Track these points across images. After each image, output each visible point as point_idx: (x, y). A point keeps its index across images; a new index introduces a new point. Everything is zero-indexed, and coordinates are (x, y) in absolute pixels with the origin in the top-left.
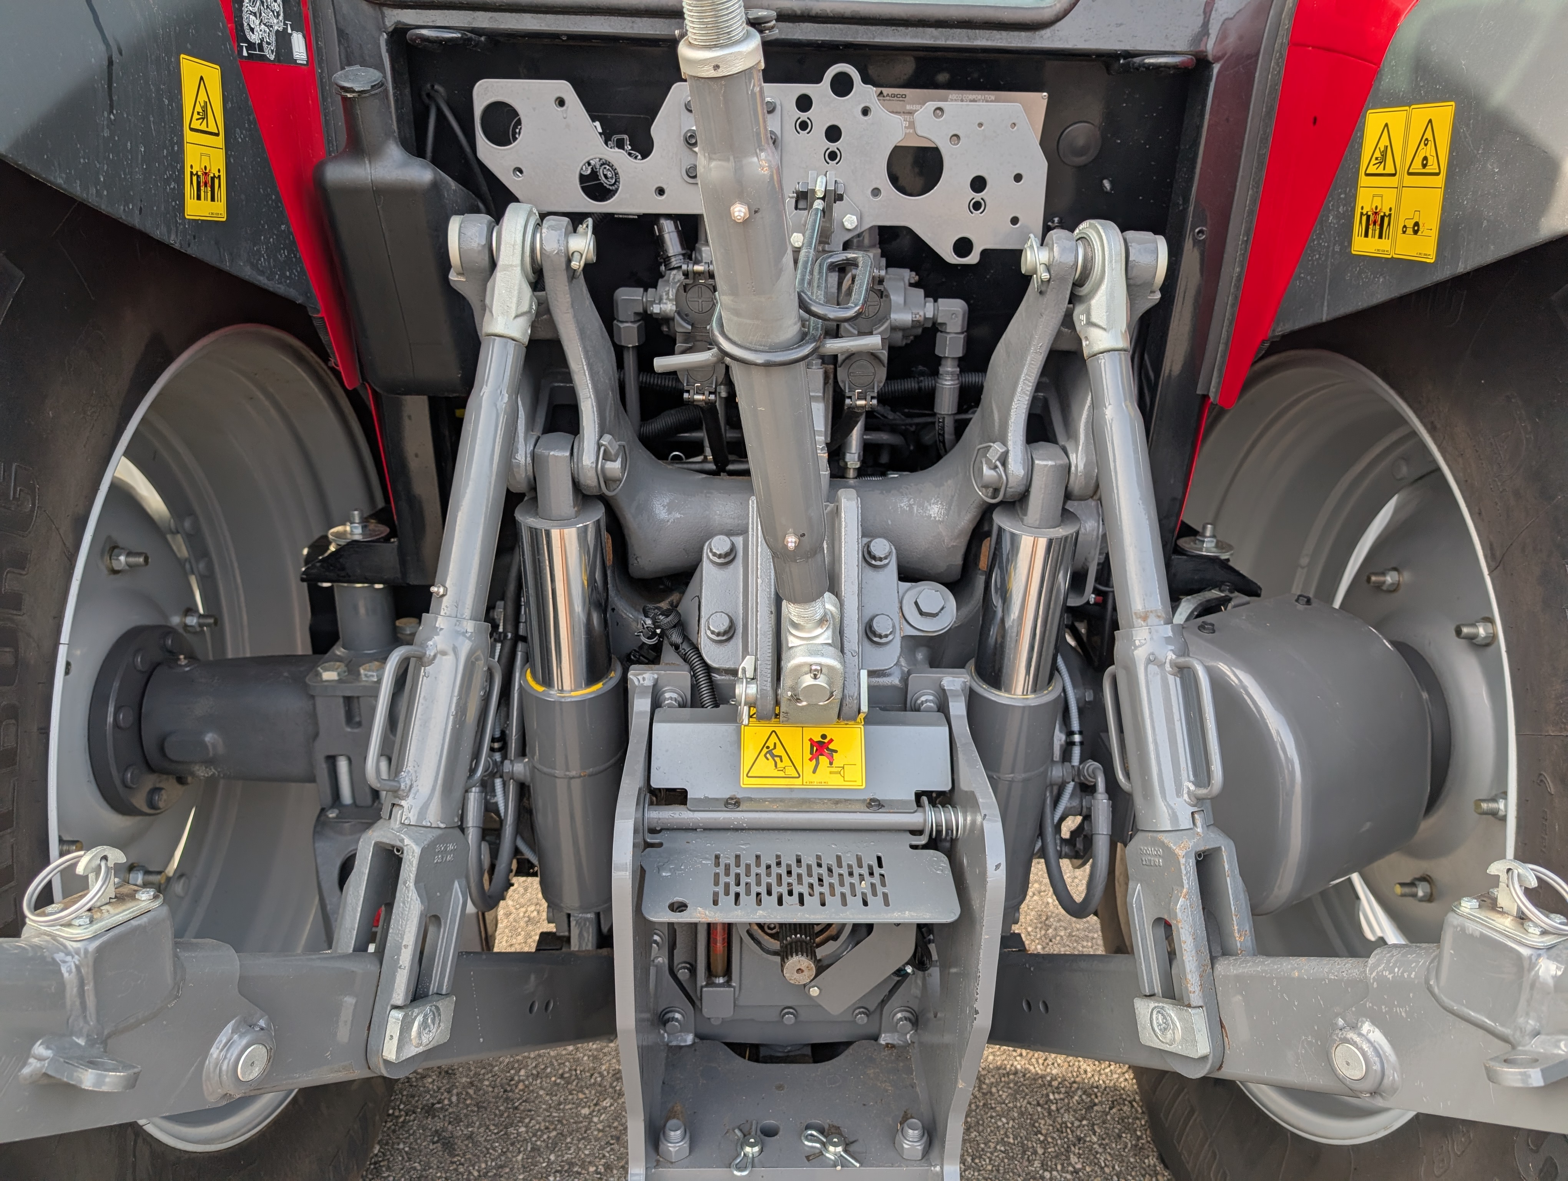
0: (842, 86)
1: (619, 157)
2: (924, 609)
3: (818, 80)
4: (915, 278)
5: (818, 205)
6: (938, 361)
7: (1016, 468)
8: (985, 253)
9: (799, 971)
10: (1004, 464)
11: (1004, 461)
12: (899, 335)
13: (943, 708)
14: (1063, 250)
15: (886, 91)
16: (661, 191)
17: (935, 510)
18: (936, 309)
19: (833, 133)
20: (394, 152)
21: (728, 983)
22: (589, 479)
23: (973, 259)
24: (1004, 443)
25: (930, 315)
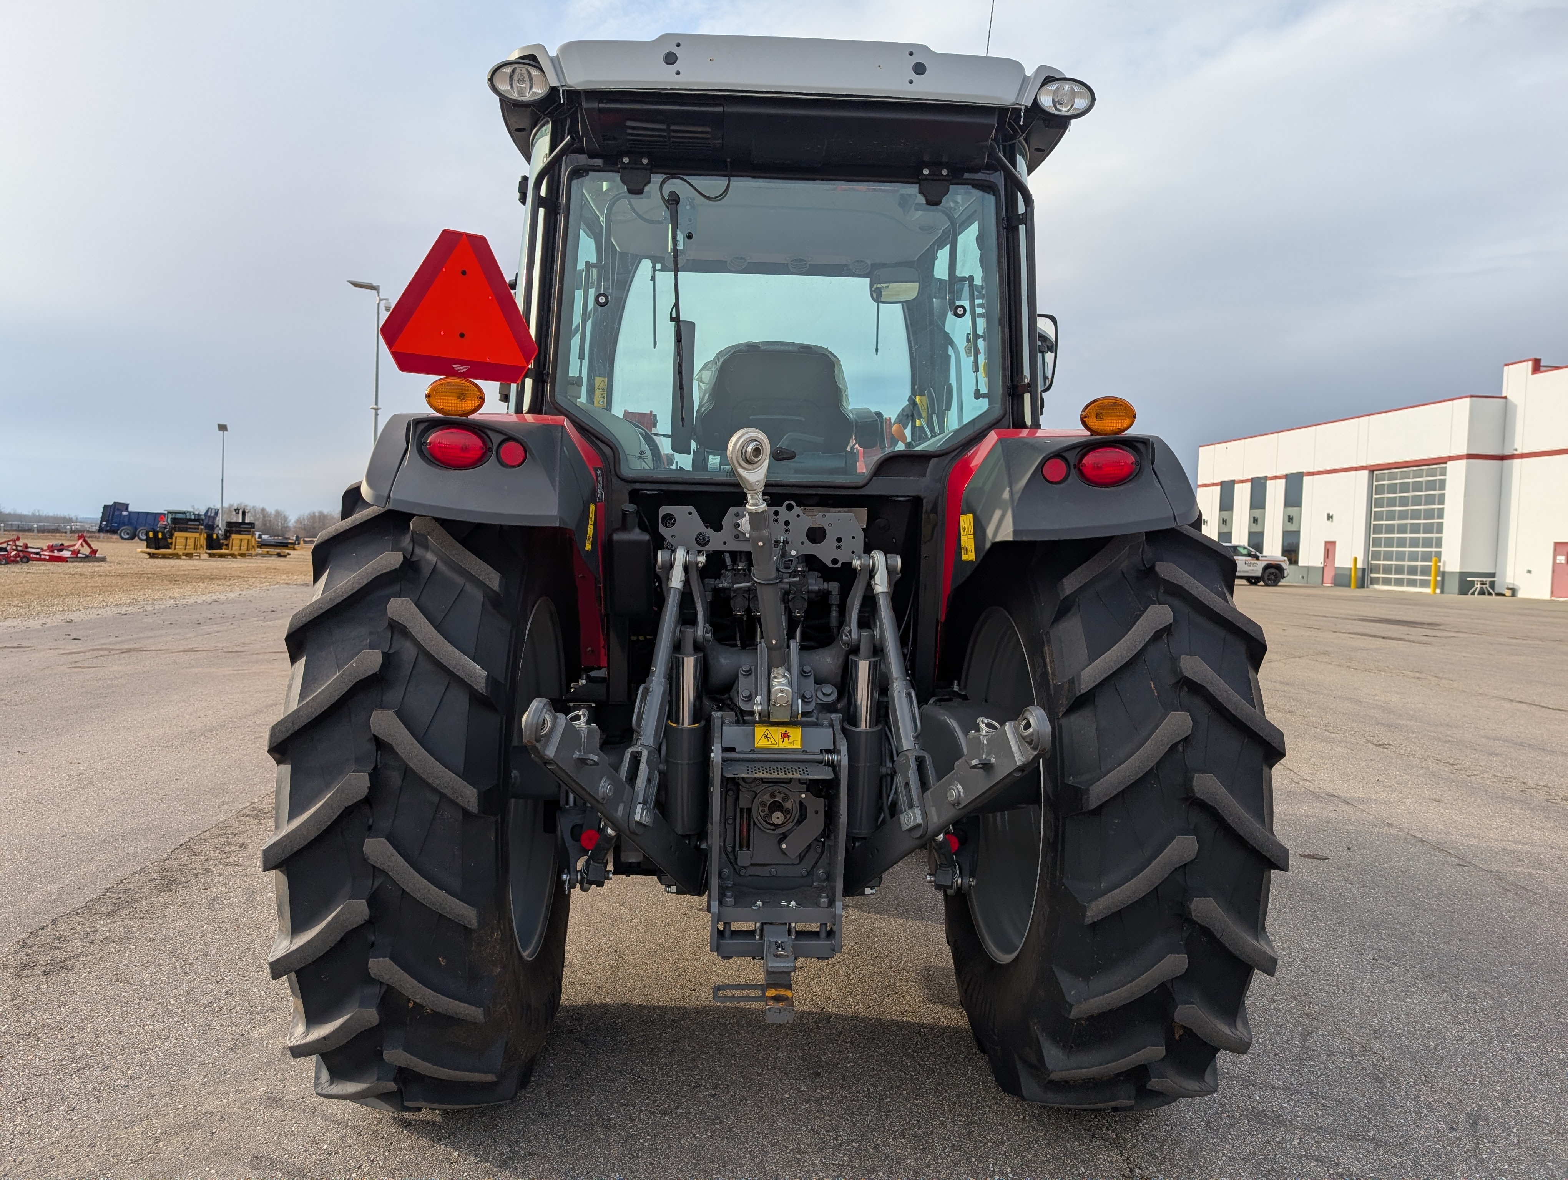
0: (790, 508)
1: (709, 532)
2: (825, 692)
3: (781, 506)
4: (820, 575)
5: (781, 544)
6: (830, 606)
7: (854, 636)
8: (843, 564)
9: (778, 818)
10: (850, 635)
11: (850, 632)
12: (814, 595)
13: (831, 725)
14: (865, 560)
15: (807, 508)
16: (725, 543)
17: (829, 660)
18: (828, 586)
19: (787, 523)
20: (637, 530)
21: (749, 850)
22: (700, 639)
23: (839, 566)
24: (850, 627)
25: (825, 588)
